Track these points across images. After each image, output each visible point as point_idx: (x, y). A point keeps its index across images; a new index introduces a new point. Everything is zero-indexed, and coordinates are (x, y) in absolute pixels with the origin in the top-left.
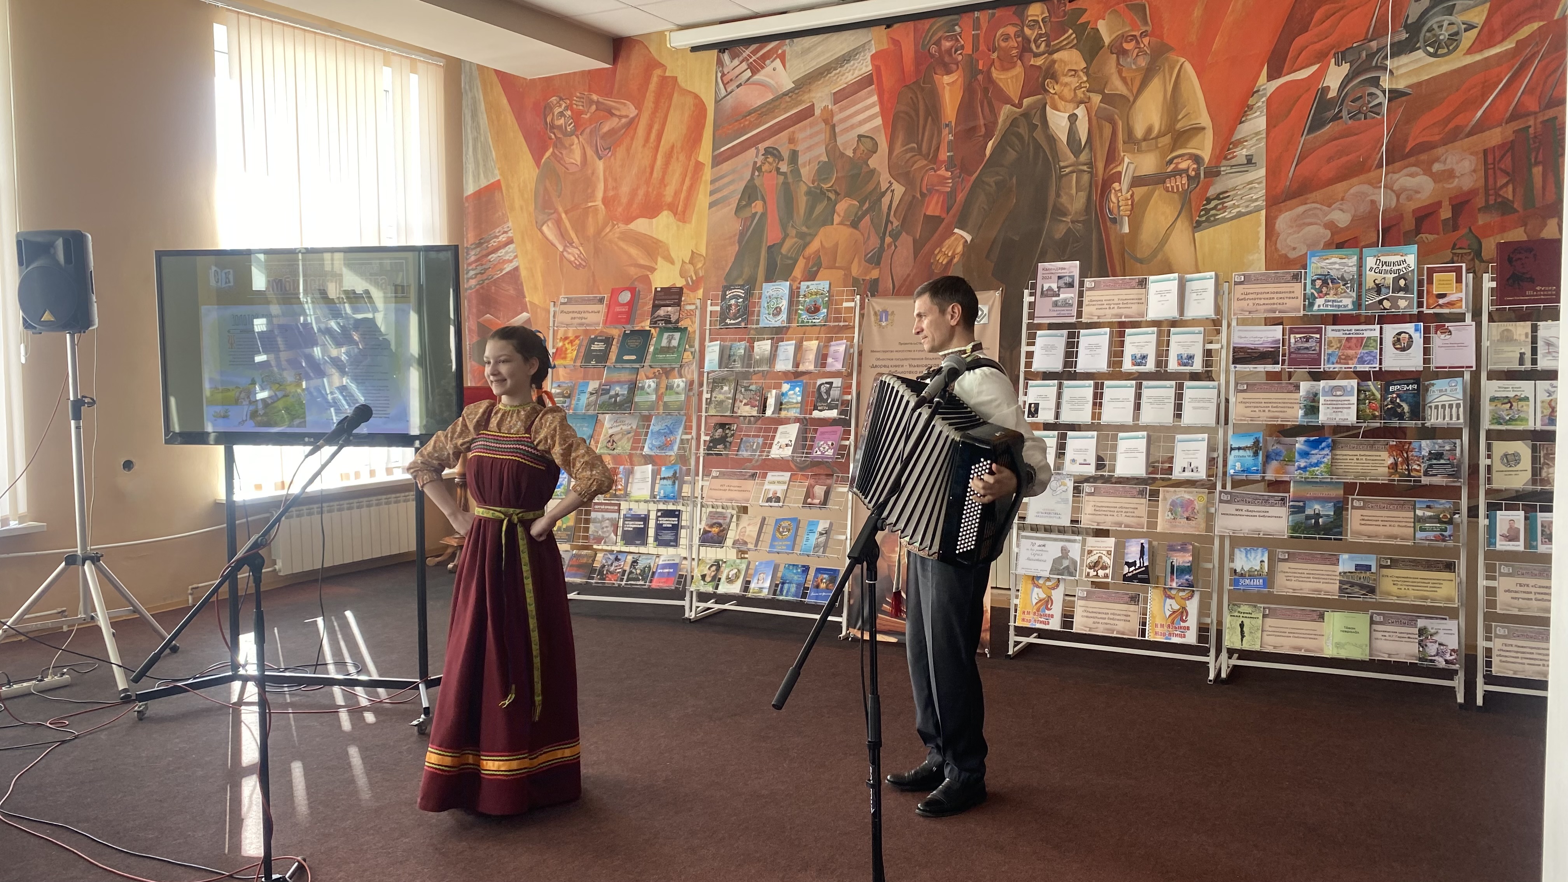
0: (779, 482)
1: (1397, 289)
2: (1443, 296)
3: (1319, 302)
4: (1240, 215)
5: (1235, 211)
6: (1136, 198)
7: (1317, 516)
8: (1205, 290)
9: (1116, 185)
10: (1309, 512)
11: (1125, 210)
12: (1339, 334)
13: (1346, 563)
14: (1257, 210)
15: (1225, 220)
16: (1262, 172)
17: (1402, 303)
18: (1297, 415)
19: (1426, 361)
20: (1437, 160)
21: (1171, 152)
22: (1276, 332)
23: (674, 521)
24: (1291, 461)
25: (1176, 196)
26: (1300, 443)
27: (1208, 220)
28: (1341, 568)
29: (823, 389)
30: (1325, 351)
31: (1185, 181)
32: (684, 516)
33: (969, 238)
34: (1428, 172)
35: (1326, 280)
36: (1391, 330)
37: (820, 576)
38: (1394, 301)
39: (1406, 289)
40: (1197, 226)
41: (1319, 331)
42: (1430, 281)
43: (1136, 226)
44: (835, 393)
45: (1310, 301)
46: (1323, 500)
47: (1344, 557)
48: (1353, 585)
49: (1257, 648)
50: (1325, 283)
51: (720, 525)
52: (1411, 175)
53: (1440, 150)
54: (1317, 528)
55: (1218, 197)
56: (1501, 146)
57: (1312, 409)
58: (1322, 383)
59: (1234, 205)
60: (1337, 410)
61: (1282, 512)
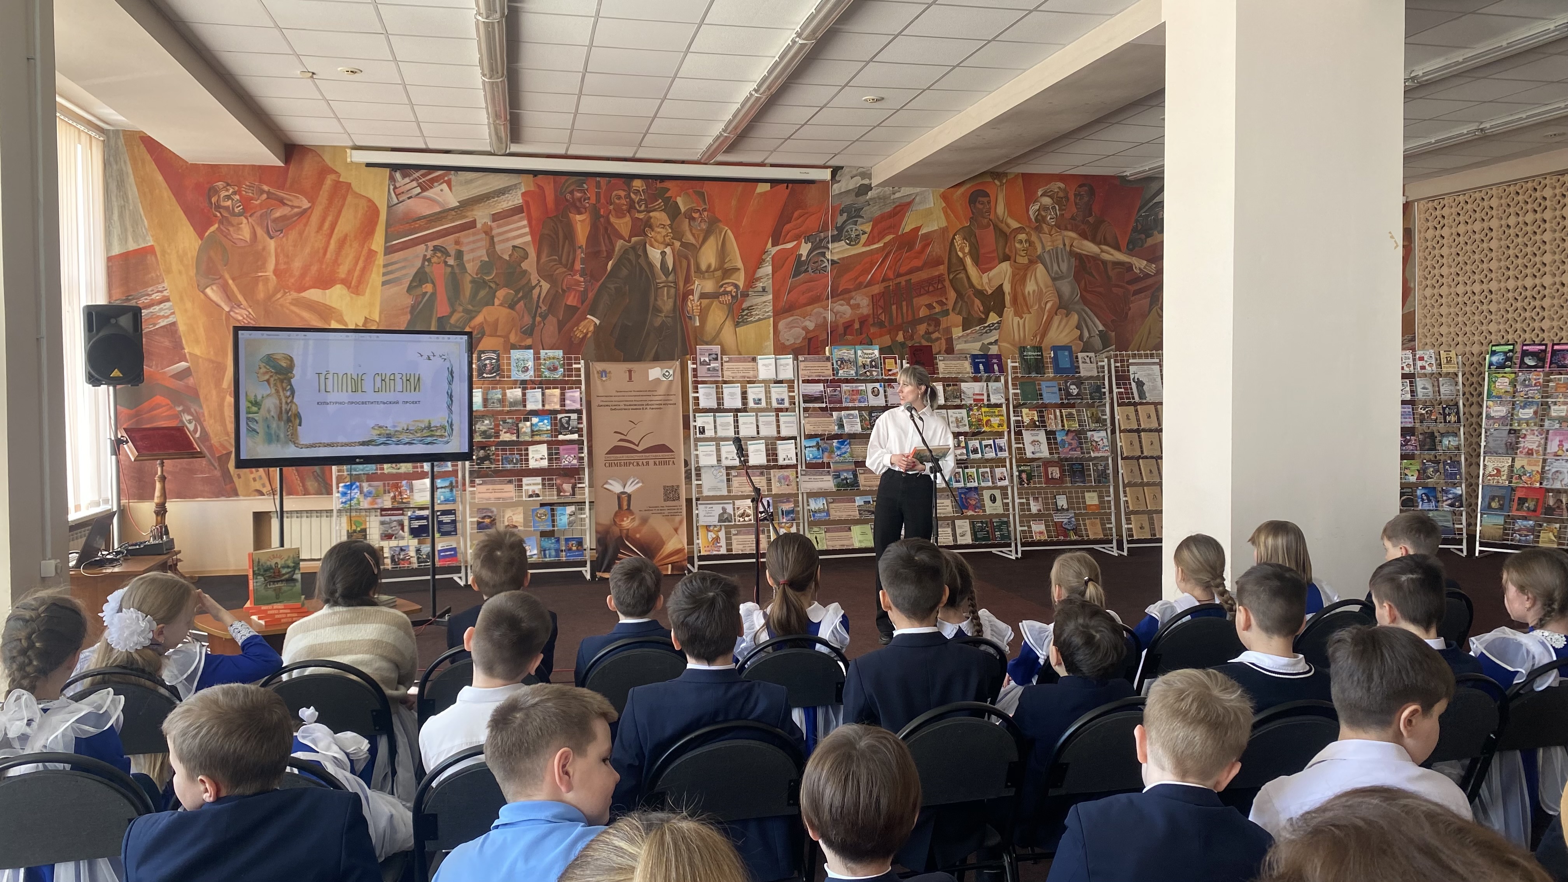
0: (534, 484)
1: (872, 367)
2: (890, 370)
3: (841, 372)
4: (760, 320)
5: (757, 317)
6: (703, 306)
7: (846, 479)
8: (788, 364)
9: (691, 297)
10: (842, 477)
11: (696, 312)
12: (848, 388)
13: (859, 501)
14: (769, 317)
15: (752, 322)
16: (771, 297)
17: (875, 373)
18: (835, 429)
19: (886, 401)
20: (852, 298)
21: (723, 280)
22: (820, 386)
24: (833, 452)
25: (725, 307)
26: (835, 443)
27: (743, 321)
28: (857, 504)
29: (564, 421)
30: (844, 396)
31: (730, 298)
33: (598, 322)
34: (848, 304)
35: (842, 361)
36: (870, 386)
37: (570, 543)
38: (871, 372)
39: (876, 367)
40: (737, 324)
41: (839, 387)
42: (885, 363)
43: (703, 321)
44: (574, 423)
45: (835, 371)
46: (847, 471)
47: (857, 498)
48: (865, 511)
49: (825, 548)
50: (842, 363)
51: (490, 517)
52: (842, 305)
53: (853, 294)
54: (847, 485)
55: (748, 309)
56: (879, 294)
57: (841, 426)
58: (843, 412)
59: (757, 314)
60: (852, 426)
61: (830, 478)
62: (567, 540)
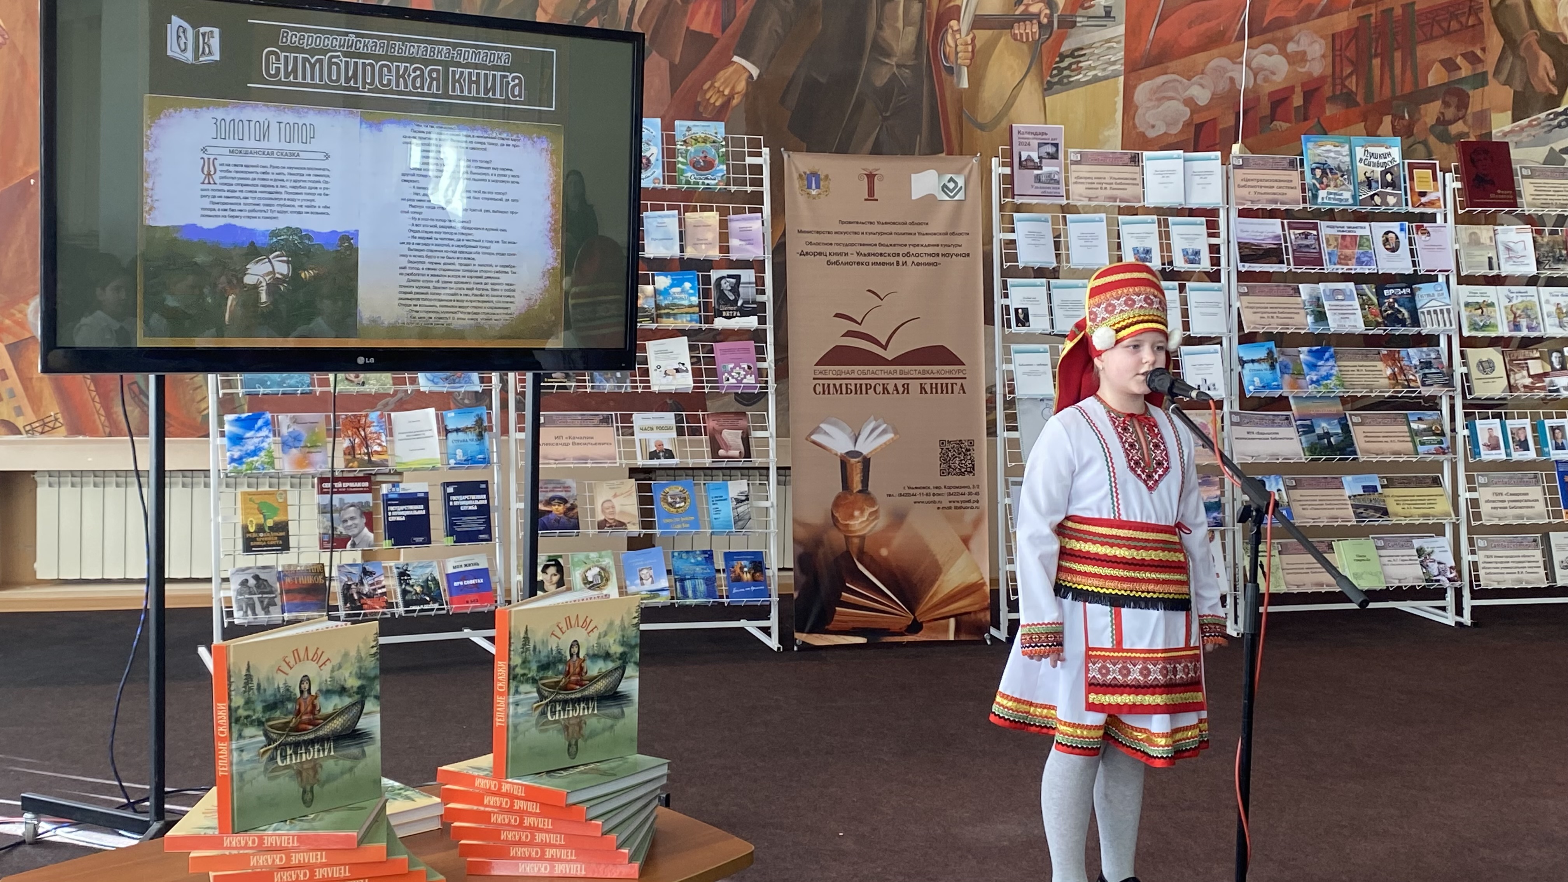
0: (660, 428)
1: (1386, 185)
2: (1423, 194)
3: (1322, 194)
4: (1096, 80)
5: (1091, 74)
6: (978, 44)
7: (1327, 435)
8: (1210, 173)
9: (953, 23)
10: (1319, 431)
11: (963, 58)
12: (1334, 232)
13: (1352, 485)
14: (1115, 76)
15: (1079, 84)
16: (1121, 29)
17: (1391, 200)
18: (1308, 324)
19: (1414, 264)
20: (1290, 39)
22: (1274, 227)
23: (481, 500)
24: (1300, 374)
25: (1025, 47)
26: (1304, 355)
27: (1060, 82)
28: (1347, 492)
29: (726, 285)
30: (1325, 250)
31: (1036, 28)
32: (494, 490)
33: (755, 72)
34: (1283, 52)
35: (1325, 170)
36: (1379, 228)
37: (737, 565)
38: (1383, 196)
39: (1393, 185)
40: (1048, 88)
41: (1315, 227)
42: (1412, 179)
43: (977, 80)
44: (747, 292)
45: (1310, 193)
46: (1328, 417)
47: (1347, 479)
48: (1367, 508)
50: (1324, 173)
51: (564, 501)
52: (1270, 54)
53: (1294, 29)
54: (1331, 449)
55: (1072, 55)
56: (1348, 32)
57: (1321, 316)
58: (1322, 286)
59: (1091, 68)
60: (1344, 317)
61: (1291, 432)
62: (729, 557)
